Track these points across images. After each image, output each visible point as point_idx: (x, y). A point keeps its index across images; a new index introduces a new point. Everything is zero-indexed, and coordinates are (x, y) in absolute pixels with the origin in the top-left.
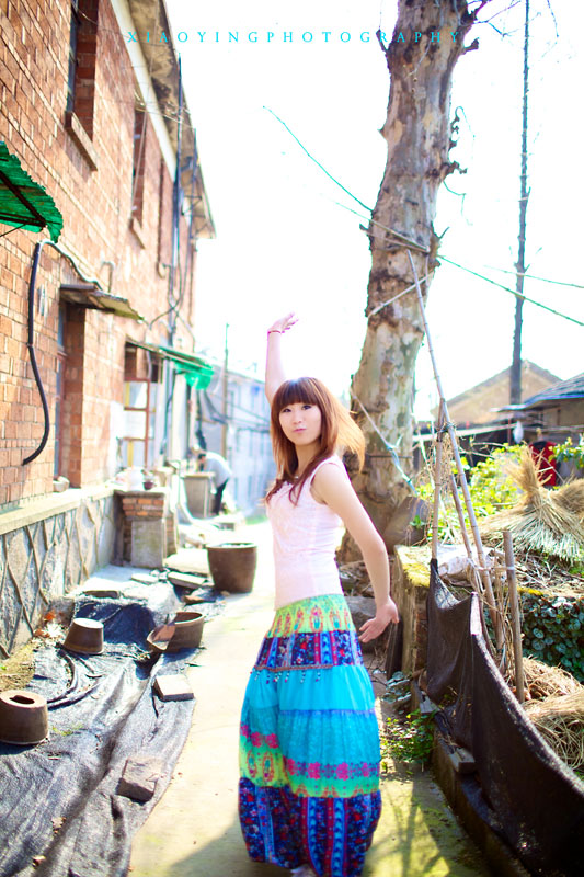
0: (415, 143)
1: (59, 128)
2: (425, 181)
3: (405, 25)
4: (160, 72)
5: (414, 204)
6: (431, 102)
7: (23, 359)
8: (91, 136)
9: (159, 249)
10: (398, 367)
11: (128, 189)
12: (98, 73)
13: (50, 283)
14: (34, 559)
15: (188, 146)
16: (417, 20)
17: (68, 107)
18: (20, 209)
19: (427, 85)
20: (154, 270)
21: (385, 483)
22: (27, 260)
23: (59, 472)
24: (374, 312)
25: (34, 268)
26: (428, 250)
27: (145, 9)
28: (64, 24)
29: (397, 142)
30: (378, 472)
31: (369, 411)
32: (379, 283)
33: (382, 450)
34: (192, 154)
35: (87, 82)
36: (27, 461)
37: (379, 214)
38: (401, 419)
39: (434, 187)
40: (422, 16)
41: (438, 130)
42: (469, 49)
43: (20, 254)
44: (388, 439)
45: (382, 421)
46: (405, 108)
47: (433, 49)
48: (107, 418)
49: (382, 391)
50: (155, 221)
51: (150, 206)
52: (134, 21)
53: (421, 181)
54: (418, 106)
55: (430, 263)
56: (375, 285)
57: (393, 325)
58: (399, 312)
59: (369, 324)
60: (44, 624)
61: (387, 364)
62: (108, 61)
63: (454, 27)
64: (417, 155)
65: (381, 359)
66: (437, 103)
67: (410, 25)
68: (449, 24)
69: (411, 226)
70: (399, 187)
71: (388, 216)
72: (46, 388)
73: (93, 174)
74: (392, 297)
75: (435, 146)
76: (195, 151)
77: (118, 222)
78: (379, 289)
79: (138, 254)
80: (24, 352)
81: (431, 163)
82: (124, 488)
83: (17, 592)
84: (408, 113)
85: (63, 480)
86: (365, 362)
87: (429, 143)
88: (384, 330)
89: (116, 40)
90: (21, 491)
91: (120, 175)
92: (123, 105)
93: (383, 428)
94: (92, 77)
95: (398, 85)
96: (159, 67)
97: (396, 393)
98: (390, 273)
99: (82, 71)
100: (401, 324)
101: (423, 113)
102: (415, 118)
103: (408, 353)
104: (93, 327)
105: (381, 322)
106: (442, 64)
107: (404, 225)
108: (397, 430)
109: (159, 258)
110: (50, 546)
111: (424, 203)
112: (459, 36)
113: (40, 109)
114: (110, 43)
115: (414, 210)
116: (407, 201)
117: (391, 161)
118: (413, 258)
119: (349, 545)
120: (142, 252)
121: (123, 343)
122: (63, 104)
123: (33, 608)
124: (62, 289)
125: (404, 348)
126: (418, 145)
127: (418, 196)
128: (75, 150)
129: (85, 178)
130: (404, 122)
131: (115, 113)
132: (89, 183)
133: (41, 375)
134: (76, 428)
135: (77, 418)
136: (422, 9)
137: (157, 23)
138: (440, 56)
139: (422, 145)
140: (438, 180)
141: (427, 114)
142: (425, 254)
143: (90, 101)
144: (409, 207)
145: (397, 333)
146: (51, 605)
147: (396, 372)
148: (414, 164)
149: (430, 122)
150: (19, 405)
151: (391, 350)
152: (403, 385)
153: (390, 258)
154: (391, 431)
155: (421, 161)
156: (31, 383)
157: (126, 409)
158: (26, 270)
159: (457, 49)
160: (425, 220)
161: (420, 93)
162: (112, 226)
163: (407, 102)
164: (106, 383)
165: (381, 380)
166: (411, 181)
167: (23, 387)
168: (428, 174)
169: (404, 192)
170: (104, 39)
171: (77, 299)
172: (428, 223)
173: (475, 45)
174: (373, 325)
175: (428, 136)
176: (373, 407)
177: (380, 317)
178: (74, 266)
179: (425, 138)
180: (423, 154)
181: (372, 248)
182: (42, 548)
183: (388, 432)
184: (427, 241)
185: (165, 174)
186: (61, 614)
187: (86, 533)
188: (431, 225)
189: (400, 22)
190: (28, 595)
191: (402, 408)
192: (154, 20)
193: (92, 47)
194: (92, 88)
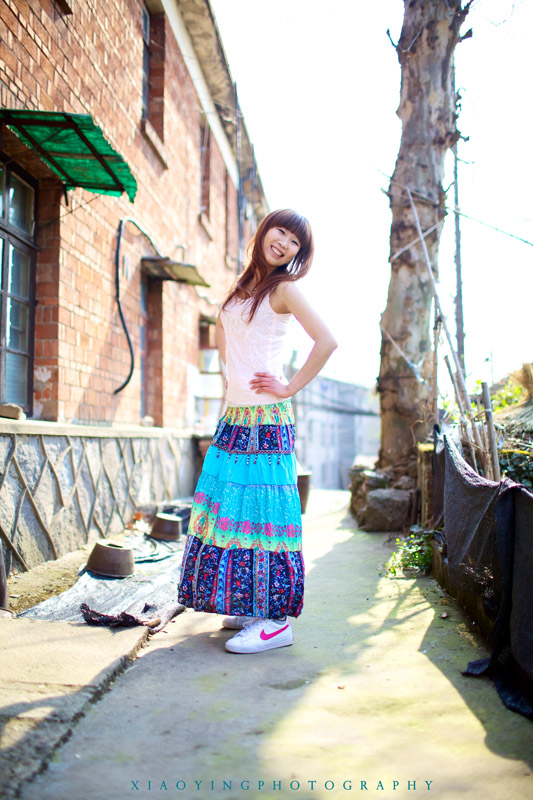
0: (422, 117)
1: (136, 133)
2: (433, 148)
3: (410, 23)
4: (220, 95)
5: (424, 167)
6: (435, 83)
7: (112, 310)
8: (163, 141)
9: (227, 245)
10: (418, 301)
11: (196, 190)
12: (166, 93)
13: (133, 255)
14: (124, 468)
15: (249, 159)
16: (419, 18)
17: (143, 116)
18: (104, 177)
19: (431, 70)
20: (221, 261)
21: (412, 400)
22: (113, 232)
23: (145, 412)
24: (396, 256)
25: (119, 238)
26: (437, 202)
27: (205, 42)
28: (138, 52)
29: (408, 119)
30: (406, 390)
31: (395, 339)
32: (398, 234)
33: (408, 371)
34: (251, 166)
35: (158, 99)
36: (117, 392)
37: (396, 178)
38: (423, 346)
39: (440, 152)
40: (422, 14)
41: (442, 105)
42: (464, 38)
43: (107, 226)
44: (413, 361)
45: (406, 347)
46: (414, 90)
47: (433, 39)
48: (185, 376)
49: (405, 321)
50: (222, 219)
51: (216, 206)
52: (196, 53)
53: (429, 148)
54: (424, 88)
55: (439, 212)
56: (395, 235)
57: (411, 266)
58: (415, 256)
59: (392, 268)
60: (134, 521)
61: (408, 300)
62: (175, 84)
63: (450, 20)
64: (425, 127)
65: (403, 296)
66: (439, 84)
67: (413, 23)
68: (445, 18)
69: (422, 184)
70: (411, 155)
71: (402, 179)
72: (132, 338)
73: (166, 173)
74: (409, 243)
75: (440, 118)
76: (254, 162)
77: (187, 215)
78: (399, 238)
79: (208, 245)
80: (113, 305)
81: (437, 133)
82: (201, 434)
83: (111, 489)
84: (416, 94)
85: (149, 419)
86: (390, 300)
87: (434, 117)
88: (404, 271)
89: (181, 67)
90: (114, 415)
91: (189, 177)
92: (189, 121)
93: (407, 353)
94: (161, 95)
95: (407, 73)
96: (219, 90)
97: (417, 323)
98: (406, 224)
99: (153, 90)
100: (417, 265)
101: (428, 92)
102: (422, 98)
103: (425, 289)
104: (170, 298)
105: (400, 265)
106: (441, 51)
107: (416, 184)
108: (419, 355)
109: (227, 253)
110: (137, 461)
111: (433, 166)
112: (454, 27)
113: (120, 115)
114: (176, 70)
115: (425, 171)
116: (418, 164)
117: (405, 134)
118: (426, 210)
119: (384, 454)
120: (211, 244)
121: (197, 317)
122: (139, 114)
123: (125, 507)
124: (143, 260)
125: (422, 285)
126: (425, 119)
127: (427, 159)
128: (150, 152)
129: (159, 174)
130: (413, 102)
131: (182, 127)
132: (162, 179)
133: (128, 325)
134: (158, 379)
135: (159, 371)
136: (423, 8)
137: (215, 52)
138: (440, 44)
139: (429, 119)
140: (444, 146)
141: (432, 93)
142: (435, 206)
143: (160, 115)
144: (420, 170)
145: (415, 272)
146: (140, 509)
147: (416, 306)
148: (422, 135)
149: (435, 100)
150: (110, 345)
151: (411, 288)
152: (423, 317)
153: (406, 211)
154: (415, 356)
155: (429, 132)
156: (119, 330)
157: (203, 372)
158: (113, 240)
159: (453, 38)
160: (434, 179)
161: (425, 77)
162: (183, 217)
163: (415, 85)
164: (183, 347)
165: (404, 314)
166: (421, 149)
167: (113, 332)
168: (434, 142)
169: (415, 158)
170: (171, 66)
171: (155, 272)
172: (437, 182)
173: (469, 34)
174: (395, 269)
175: (433, 111)
176: (398, 335)
177: (401, 261)
178: (151, 244)
179: (430, 113)
180: (430, 126)
181: (391, 206)
182: (131, 461)
183: (411, 357)
184: (436, 196)
185: (229, 182)
186: (148, 516)
187: (167, 462)
188: (440, 182)
189: (405, 22)
190: (120, 495)
191: (422, 336)
192: (211, 51)
193: (161, 72)
194: (162, 105)
